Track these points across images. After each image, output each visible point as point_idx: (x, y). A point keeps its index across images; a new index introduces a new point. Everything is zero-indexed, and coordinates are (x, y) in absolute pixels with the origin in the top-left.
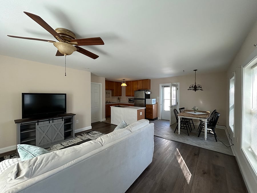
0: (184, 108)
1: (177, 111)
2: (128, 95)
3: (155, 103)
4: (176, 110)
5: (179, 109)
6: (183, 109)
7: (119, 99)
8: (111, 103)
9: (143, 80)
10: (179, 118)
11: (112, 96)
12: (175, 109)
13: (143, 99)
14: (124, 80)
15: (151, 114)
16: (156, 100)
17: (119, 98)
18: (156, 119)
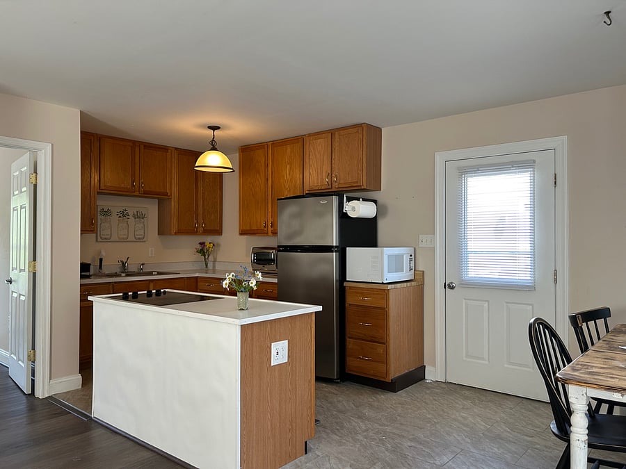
0: (602, 314)
1: (553, 334)
2: (254, 228)
3: (405, 275)
4: (546, 326)
5: (573, 319)
6: (600, 322)
7: (203, 250)
8: (150, 274)
9: (332, 133)
10: (579, 399)
11: (160, 233)
12: (540, 322)
13: (328, 249)
14: (214, 128)
15: (380, 349)
16: (413, 258)
17: (202, 244)
18: (416, 376)
